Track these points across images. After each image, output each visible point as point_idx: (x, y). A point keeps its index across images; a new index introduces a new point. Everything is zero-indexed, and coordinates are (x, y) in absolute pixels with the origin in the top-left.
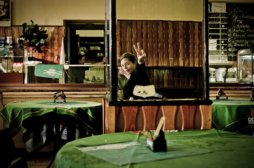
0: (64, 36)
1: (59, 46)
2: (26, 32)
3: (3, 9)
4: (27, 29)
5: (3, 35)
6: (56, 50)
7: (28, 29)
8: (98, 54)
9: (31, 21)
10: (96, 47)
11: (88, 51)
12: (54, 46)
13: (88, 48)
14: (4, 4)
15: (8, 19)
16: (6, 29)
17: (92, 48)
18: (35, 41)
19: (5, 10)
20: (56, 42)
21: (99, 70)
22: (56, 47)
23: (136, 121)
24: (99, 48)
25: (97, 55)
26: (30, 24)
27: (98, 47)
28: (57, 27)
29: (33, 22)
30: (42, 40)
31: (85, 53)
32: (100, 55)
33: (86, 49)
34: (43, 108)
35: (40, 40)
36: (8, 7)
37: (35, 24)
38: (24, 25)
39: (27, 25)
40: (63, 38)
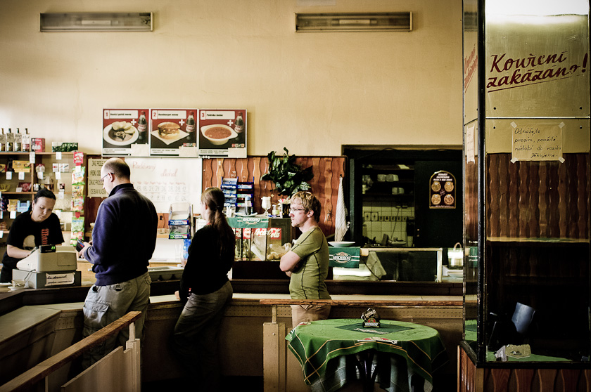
0: (343, 176)
1: (335, 192)
2: (275, 169)
3: (233, 127)
4: (277, 163)
5: (232, 173)
6: (328, 201)
7: (279, 163)
8: (395, 190)
9: (285, 149)
10: (391, 175)
11: (373, 184)
12: (324, 193)
13: (374, 178)
14: (236, 117)
15: (243, 145)
16: (238, 162)
17: (382, 177)
18: (291, 185)
19: (236, 128)
20: (327, 185)
21: (396, 221)
22: (328, 196)
23: (508, 386)
24: (395, 178)
25: (391, 192)
26: (282, 153)
27: (394, 176)
28: (330, 159)
29: (287, 151)
30: (304, 183)
31: (369, 188)
32: (398, 190)
33: (369, 180)
34: (357, 342)
35: (300, 184)
36: (241, 123)
37: (291, 154)
38: (271, 157)
39: (276, 155)
40: (341, 179)
